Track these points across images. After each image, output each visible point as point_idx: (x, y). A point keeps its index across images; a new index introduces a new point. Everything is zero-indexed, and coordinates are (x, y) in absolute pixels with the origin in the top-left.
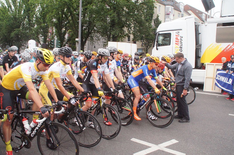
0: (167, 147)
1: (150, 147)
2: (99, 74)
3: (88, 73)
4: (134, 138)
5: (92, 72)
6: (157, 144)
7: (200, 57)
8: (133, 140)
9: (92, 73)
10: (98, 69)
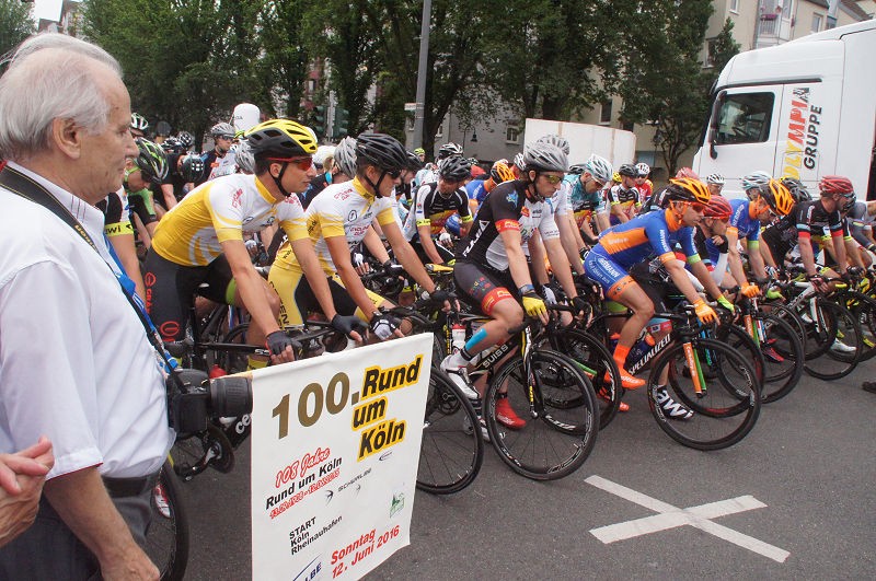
1: (655, 513)
3: (483, 227)
8: (596, 481)
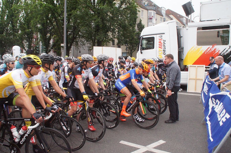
0: (155, 148)
1: (139, 149)
2: (83, 79)
3: (73, 78)
4: (123, 140)
5: (77, 76)
6: (145, 145)
7: (183, 59)
8: (122, 142)
9: (77, 78)
10: (83, 74)
